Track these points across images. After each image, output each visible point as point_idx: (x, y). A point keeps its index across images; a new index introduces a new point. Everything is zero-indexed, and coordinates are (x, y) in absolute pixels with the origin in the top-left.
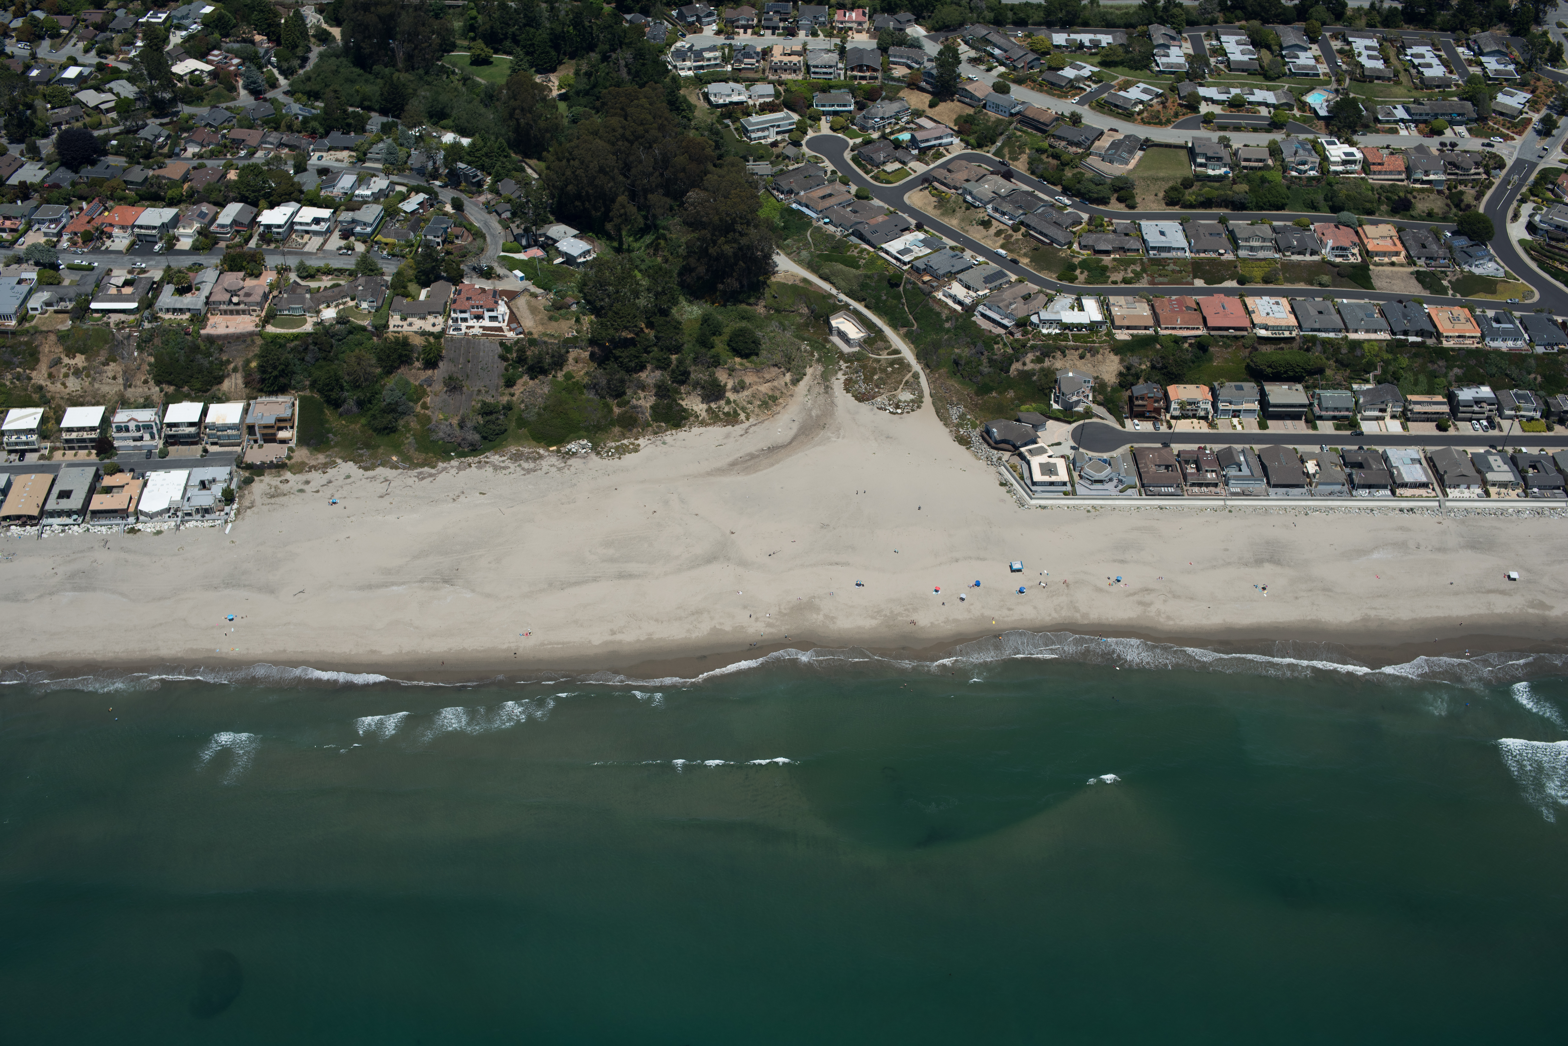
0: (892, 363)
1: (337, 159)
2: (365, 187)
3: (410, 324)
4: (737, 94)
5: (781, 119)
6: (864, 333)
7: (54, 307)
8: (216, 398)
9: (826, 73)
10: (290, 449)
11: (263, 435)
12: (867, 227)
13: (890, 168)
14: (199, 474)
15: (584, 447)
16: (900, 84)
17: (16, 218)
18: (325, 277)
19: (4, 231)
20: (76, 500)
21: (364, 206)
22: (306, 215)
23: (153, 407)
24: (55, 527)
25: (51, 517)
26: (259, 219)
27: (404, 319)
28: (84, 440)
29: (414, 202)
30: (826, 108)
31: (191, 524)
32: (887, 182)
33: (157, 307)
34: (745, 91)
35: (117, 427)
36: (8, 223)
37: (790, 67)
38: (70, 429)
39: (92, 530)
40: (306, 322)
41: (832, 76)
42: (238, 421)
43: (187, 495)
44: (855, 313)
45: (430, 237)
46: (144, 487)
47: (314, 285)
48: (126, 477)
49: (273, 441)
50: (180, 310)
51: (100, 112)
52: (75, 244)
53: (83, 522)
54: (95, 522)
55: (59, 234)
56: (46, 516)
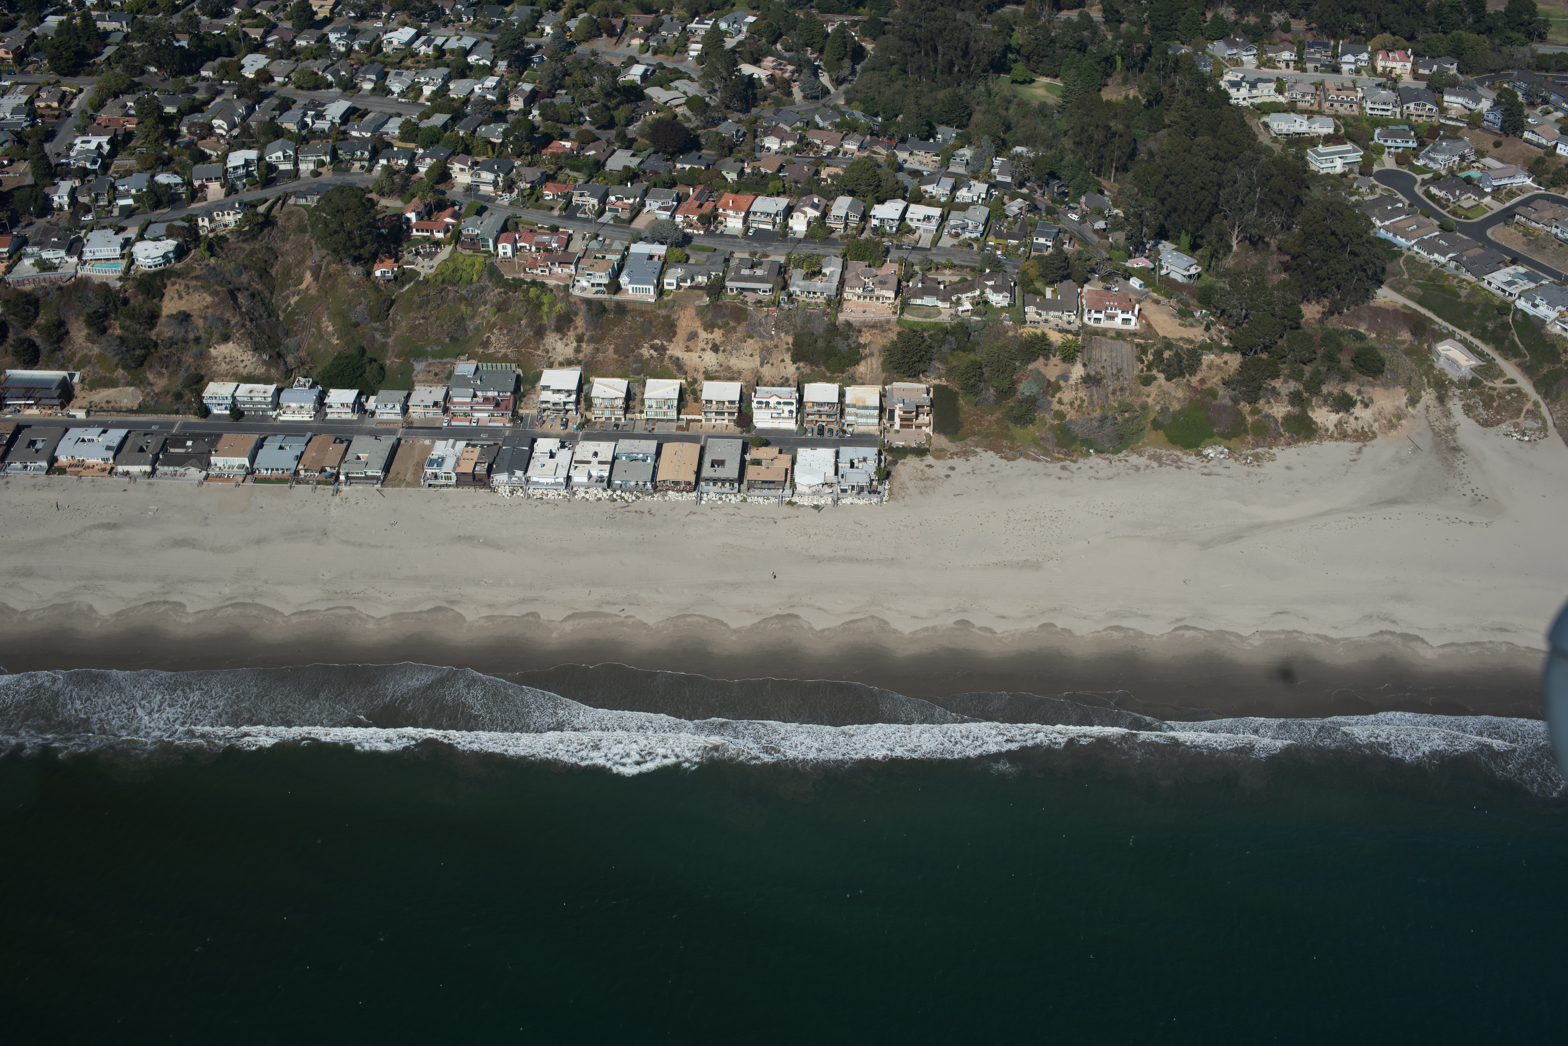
0: (1510, 392)
1: (921, 163)
2: (965, 189)
3: (1046, 321)
4: (1299, 125)
5: (1348, 152)
6: (1474, 362)
7: (689, 284)
8: (853, 381)
9: (1383, 110)
10: (927, 435)
11: (902, 419)
12: (1465, 258)
13: (1466, 204)
14: (848, 453)
15: (1222, 453)
16: (1459, 124)
17: (628, 198)
18: (947, 272)
19: (617, 211)
20: (731, 470)
21: (971, 207)
22: (917, 211)
23: (789, 386)
24: (712, 494)
25: (708, 485)
26: (872, 213)
27: (1040, 315)
28: (722, 413)
29: (1014, 207)
30: (1389, 143)
31: (847, 500)
32: (1467, 218)
33: (792, 289)
34: (1305, 123)
35: (758, 402)
36: (619, 203)
37: (1347, 102)
38: (709, 402)
39: (749, 500)
40: (940, 313)
41: (1389, 113)
42: (878, 404)
43: (840, 472)
44: (1463, 342)
45: (1042, 240)
46: (794, 462)
47: (940, 279)
48: (772, 451)
49: (910, 426)
50: (815, 293)
51: (670, 108)
52: (691, 226)
53: (739, 491)
54: (751, 492)
55: (673, 216)
56: (703, 483)
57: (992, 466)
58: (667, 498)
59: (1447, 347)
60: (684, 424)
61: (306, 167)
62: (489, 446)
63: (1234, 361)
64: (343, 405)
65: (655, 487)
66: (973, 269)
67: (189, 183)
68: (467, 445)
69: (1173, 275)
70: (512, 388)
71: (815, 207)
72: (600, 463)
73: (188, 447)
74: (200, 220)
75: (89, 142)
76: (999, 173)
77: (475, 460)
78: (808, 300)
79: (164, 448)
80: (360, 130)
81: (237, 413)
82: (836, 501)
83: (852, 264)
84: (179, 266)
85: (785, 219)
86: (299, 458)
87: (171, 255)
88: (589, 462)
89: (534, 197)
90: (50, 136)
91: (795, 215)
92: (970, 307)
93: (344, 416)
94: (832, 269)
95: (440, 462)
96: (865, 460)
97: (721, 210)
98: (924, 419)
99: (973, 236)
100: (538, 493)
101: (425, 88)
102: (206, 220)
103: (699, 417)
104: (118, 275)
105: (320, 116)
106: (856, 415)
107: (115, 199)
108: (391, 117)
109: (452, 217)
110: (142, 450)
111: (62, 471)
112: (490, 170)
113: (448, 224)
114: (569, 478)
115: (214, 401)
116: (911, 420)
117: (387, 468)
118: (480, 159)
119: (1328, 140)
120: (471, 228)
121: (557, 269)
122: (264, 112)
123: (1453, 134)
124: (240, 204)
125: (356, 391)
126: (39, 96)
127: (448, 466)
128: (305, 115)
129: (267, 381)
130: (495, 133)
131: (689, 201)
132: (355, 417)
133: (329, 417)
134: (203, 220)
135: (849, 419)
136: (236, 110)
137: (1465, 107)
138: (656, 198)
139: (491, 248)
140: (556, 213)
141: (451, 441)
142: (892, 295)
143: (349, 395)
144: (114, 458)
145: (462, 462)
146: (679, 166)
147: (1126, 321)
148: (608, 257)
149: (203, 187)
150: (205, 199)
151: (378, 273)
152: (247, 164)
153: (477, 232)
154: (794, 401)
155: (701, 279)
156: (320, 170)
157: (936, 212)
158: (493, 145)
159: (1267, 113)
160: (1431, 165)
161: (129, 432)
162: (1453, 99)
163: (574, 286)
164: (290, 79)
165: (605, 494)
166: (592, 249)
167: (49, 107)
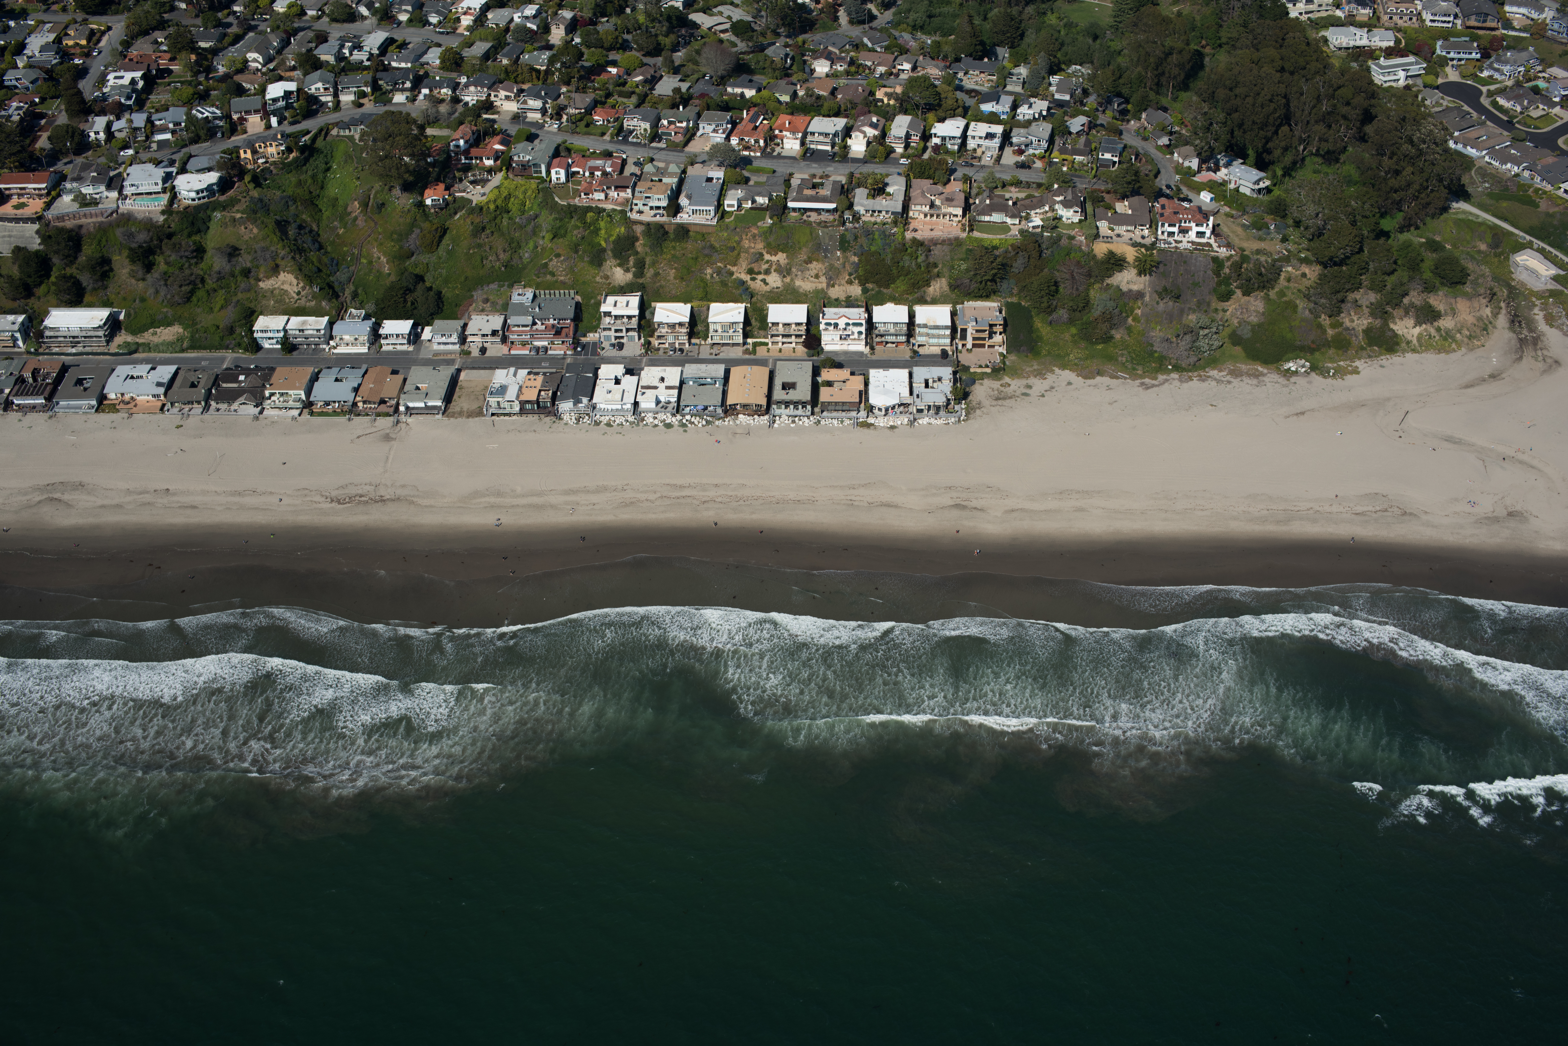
1: (976, 83)
2: (1026, 106)
3: (1119, 236)
4: (1359, 38)
5: (1411, 64)
6: (1553, 271)
7: (749, 205)
8: (923, 301)
9: (1445, 22)
10: (1001, 354)
11: (974, 339)
12: (1539, 167)
13: (1535, 114)
14: (921, 373)
15: (1303, 366)
16: (1522, 35)
17: (681, 122)
18: (1013, 189)
19: (670, 134)
20: (803, 392)
21: (1034, 124)
22: (979, 129)
23: (858, 306)
24: (784, 417)
25: (779, 408)
26: (933, 131)
27: (1112, 230)
28: (790, 336)
29: (1077, 124)
30: (1452, 55)
31: (924, 421)
32: (1536, 128)
33: (856, 208)
34: (1365, 36)
35: (827, 324)
36: (673, 127)
37: (1406, 15)
38: (776, 324)
39: (823, 422)
40: (1010, 230)
41: (1450, 25)
42: (949, 324)
43: (915, 392)
44: (1541, 251)
45: (1108, 156)
46: (866, 384)
47: (1007, 196)
48: (844, 373)
49: (983, 346)
50: (880, 212)
51: (715, 33)
52: (747, 148)
53: (813, 413)
54: (825, 414)
55: (728, 138)
56: (774, 406)
57: (1069, 384)
58: (738, 422)
59: (1525, 257)
60: (750, 347)
61: (347, 98)
62: (551, 373)
63: (1312, 272)
64: (398, 336)
65: (726, 412)
66: (1039, 185)
67: (227, 117)
68: (529, 373)
69: (1242, 190)
70: (572, 315)
71: (874, 126)
72: (668, 388)
73: (241, 382)
74: (242, 152)
75: (122, 77)
76: (1057, 91)
77: (539, 388)
78: (873, 219)
79: (216, 382)
80: (399, 60)
81: (288, 345)
82: (912, 423)
83: (916, 182)
84: (222, 198)
85: (843, 140)
86: (356, 390)
87: (215, 187)
88: (656, 388)
89: (584, 123)
90: (82, 72)
91: (853, 135)
92: (1041, 223)
93: (399, 348)
94: (896, 187)
95: (502, 390)
96: (940, 379)
97: (777, 132)
98: (998, 338)
99: (1037, 152)
100: (605, 420)
101: (463, 17)
102: (249, 151)
103: (766, 340)
104: (160, 208)
105: (358, 47)
106: (928, 335)
107: (152, 133)
108: (429, 48)
109: (501, 143)
110: (193, 385)
111: (113, 408)
112: (537, 96)
113: (497, 151)
114: (636, 404)
115: (265, 335)
116: (984, 339)
117: (448, 398)
118: (525, 87)
119: (1390, 53)
120: (522, 154)
121: (613, 194)
122: (300, 44)
123: (1516, 45)
124: (282, 136)
125: (411, 322)
126: (67, 34)
127: (511, 394)
128: (342, 46)
129: (319, 313)
130: (541, 60)
131: (744, 123)
132: (411, 348)
133: (384, 348)
134: (245, 152)
135: (920, 339)
136: (271, 44)
137: (1528, 17)
138: (709, 121)
139: (544, 174)
140: (607, 137)
141: (512, 370)
142: (959, 211)
143: (404, 326)
144: (165, 394)
145: (524, 390)
146: (729, 90)
147: (1200, 234)
148: (665, 180)
149: (242, 120)
150: (245, 132)
151: (428, 202)
152: (288, 94)
153: (528, 158)
154: (864, 322)
155: (762, 200)
156: (362, 101)
157: (998, 129)
158: (538, 71)
159: (1326, 27)
160: (1497, 76)
161: (178, 369)
162: (1515, 9)
163: (631, 210)
164: (324, 12)
165: (674, 419)
166: (648, 173)
167: (77, 44)
